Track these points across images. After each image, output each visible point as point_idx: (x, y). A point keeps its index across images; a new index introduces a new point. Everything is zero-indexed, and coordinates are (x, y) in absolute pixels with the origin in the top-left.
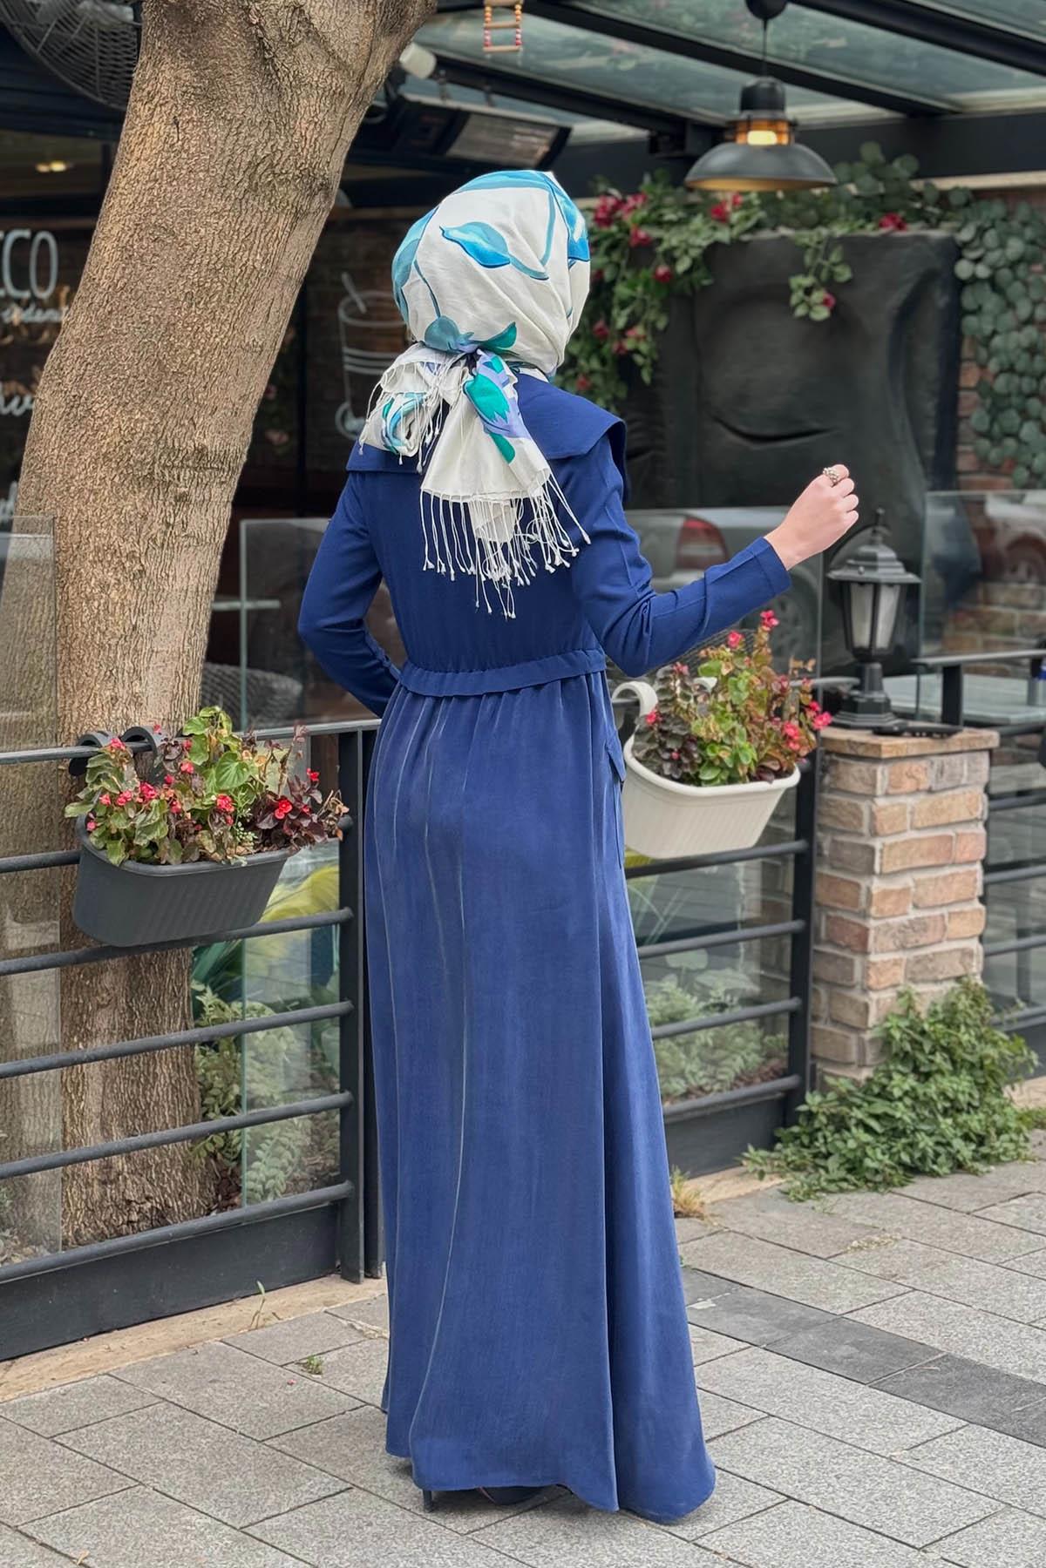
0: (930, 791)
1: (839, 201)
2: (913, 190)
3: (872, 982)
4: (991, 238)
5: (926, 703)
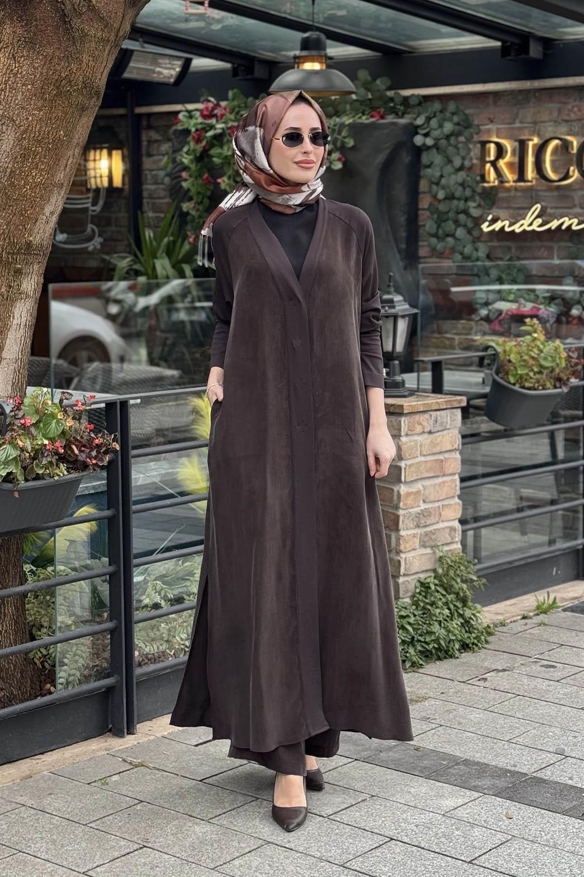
0: (430, 432)
1: (346, 103)
2: (386, 96)
3: (402, 548)
4: (434, 123)
5: (423, 385)
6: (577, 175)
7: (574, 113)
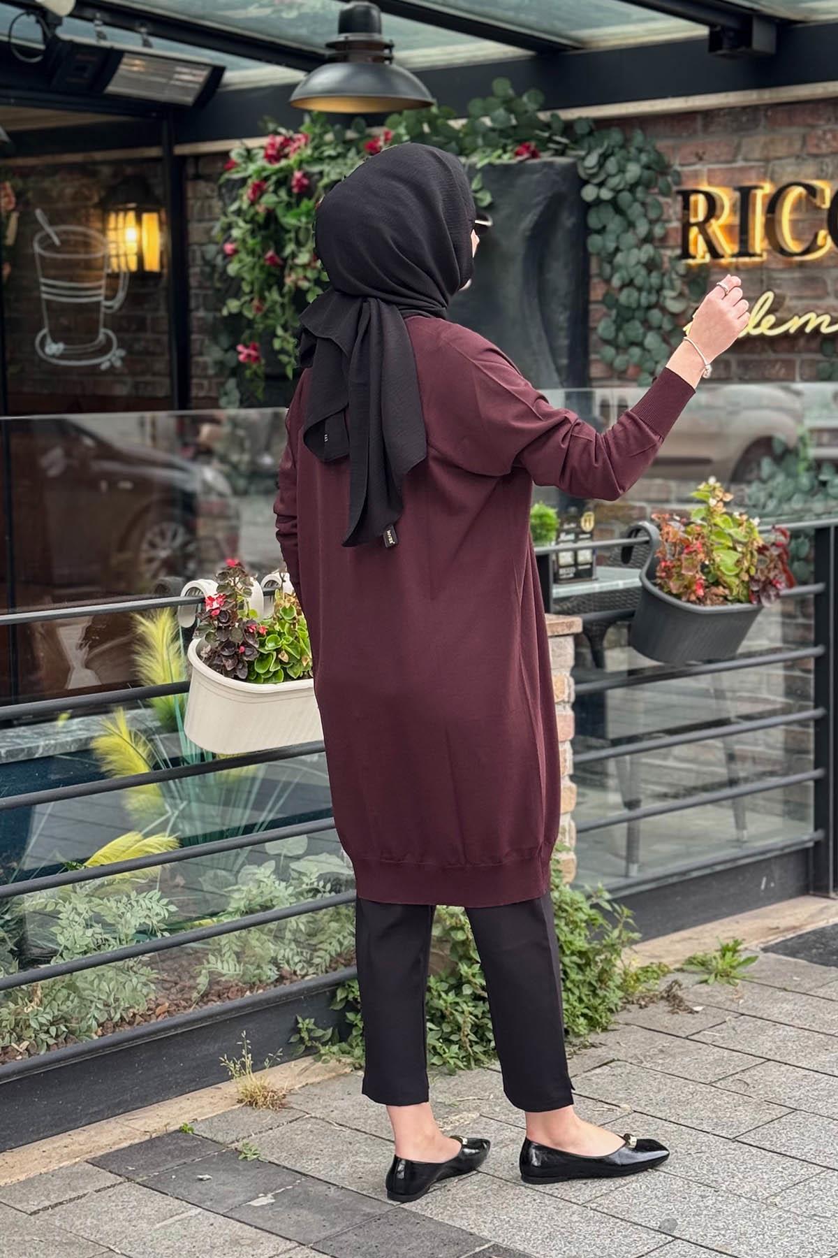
1: (476, 132)
2: (541, 122)
6: (829, 243)
7: (827, 142)
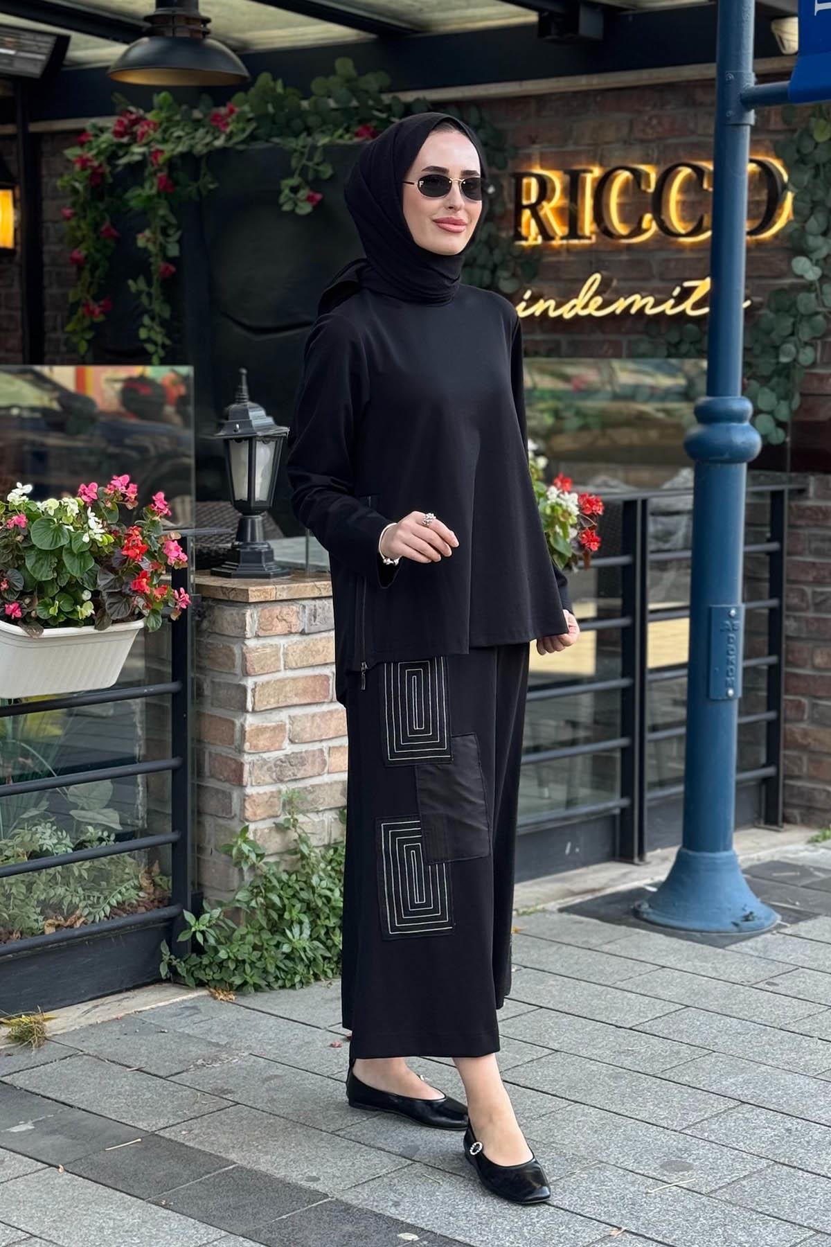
0: (303, 633)
2: (381, 103)
3: (248, 814)
6: (654, 227)
7: (653, 128)
